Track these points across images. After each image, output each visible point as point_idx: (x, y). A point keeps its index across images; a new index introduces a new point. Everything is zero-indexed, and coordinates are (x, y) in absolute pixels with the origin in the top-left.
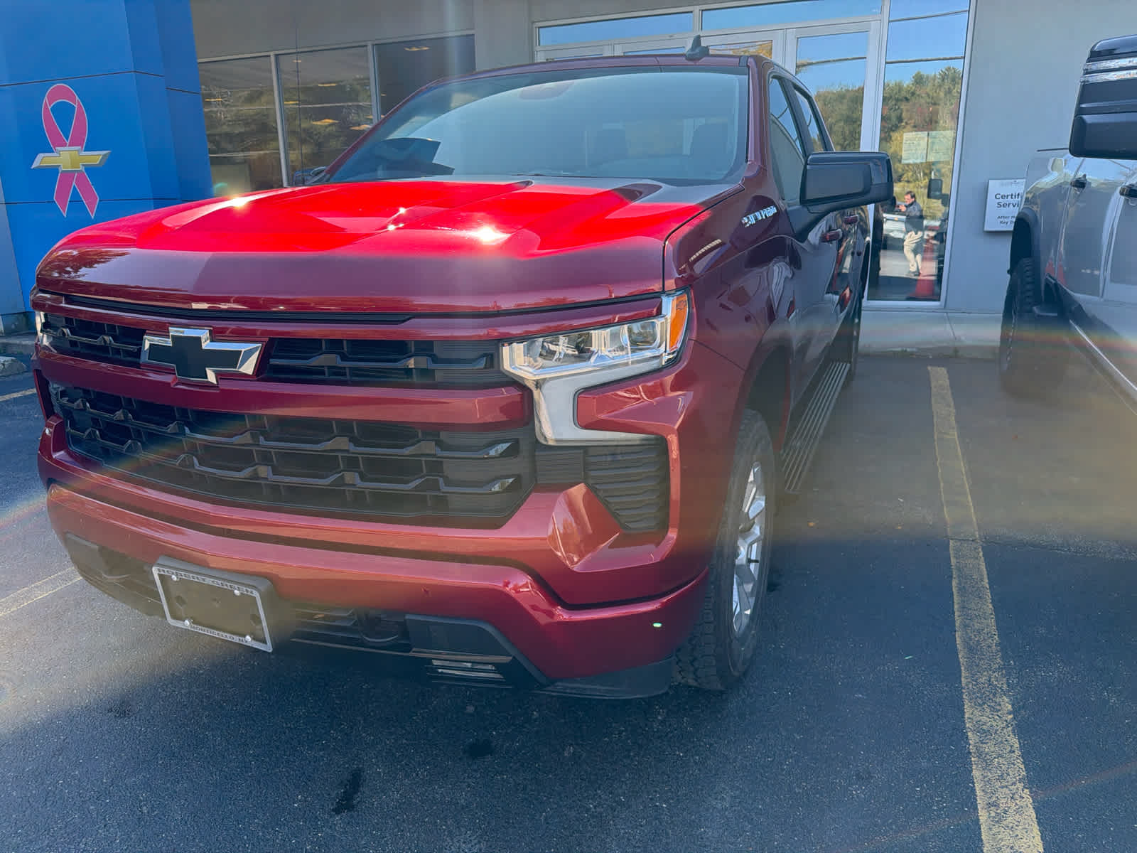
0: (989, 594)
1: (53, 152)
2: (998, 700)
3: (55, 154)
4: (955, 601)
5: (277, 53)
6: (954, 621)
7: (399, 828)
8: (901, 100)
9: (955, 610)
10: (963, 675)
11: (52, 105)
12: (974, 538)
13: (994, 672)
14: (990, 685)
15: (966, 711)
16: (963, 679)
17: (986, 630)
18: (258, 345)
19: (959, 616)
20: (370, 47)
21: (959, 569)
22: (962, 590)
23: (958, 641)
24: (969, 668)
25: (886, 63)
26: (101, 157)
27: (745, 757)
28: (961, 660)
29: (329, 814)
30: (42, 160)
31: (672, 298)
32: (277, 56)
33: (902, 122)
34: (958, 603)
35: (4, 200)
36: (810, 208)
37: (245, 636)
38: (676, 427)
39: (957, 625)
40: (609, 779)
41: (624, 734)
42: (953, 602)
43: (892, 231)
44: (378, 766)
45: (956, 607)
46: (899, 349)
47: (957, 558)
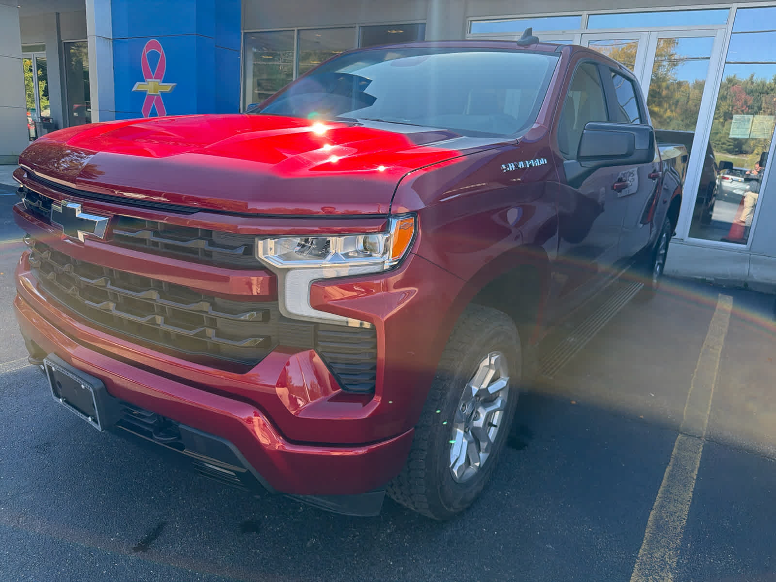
0: (693, 484)
1: (144, 82)
2: (663, 575)
3: (146, 83)
4: (662, 484)
5: (299, 28)
6: (655, 501)
7: (169, 573)
8: (763, 93)
9: (659, 492)
10: (643, 547)
11: (148, 52)
12: (700, 436)
13: (670, 550)
14: (662, 560)
15: (632, 578)
16: (641, 551)
17: (678, 513)
18: (106, 219)
19: (660, 498)
20: (357, 28)
21: (676, 459)
22: (672, 476)
23: (651, 518)
24: (650, 543)
25: (726, 63)
26: (170, 87)
27: (437, 576)
28: (646, 534)
29: (130, 551)
30: (138, 86)
31: (397, 220)
32: (298, 30)
33: (761, 110)
34: (665, 487)
35: (114, 109)
36: (582, 163)
37: (88, 416)
38: (384, 320)
39: (656, 504)
40: (330, 570)
41: (357, 538)
42: (660, 485)
43: (735, 189)
44: (178, 523)
45: (661, 489)
46: (700, 277)
47: (679, 449)
